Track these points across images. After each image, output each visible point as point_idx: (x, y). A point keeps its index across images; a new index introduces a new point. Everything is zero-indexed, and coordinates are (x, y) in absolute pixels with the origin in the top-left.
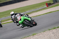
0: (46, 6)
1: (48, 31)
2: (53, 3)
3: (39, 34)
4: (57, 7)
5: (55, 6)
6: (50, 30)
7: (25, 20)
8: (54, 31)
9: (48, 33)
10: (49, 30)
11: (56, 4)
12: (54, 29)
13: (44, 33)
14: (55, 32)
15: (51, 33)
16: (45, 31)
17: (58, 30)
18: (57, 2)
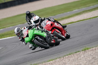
3: (94, 48)
7: (35, 36)
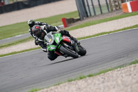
0: (63, 25)
1: (67, 83)
2: (79, 18)
4: (87, 28)
5: (82, 27)
6: (72, 80)
8: (81, 83)
9: (67, 88)
10: (69, 81)
11: (86, 21)
12: (81, 78)
13: (57, 88)
14: (83, 86)
15: (75, 89)
16: (59, 84)
17: (90, 81)
18: (88, 16)
